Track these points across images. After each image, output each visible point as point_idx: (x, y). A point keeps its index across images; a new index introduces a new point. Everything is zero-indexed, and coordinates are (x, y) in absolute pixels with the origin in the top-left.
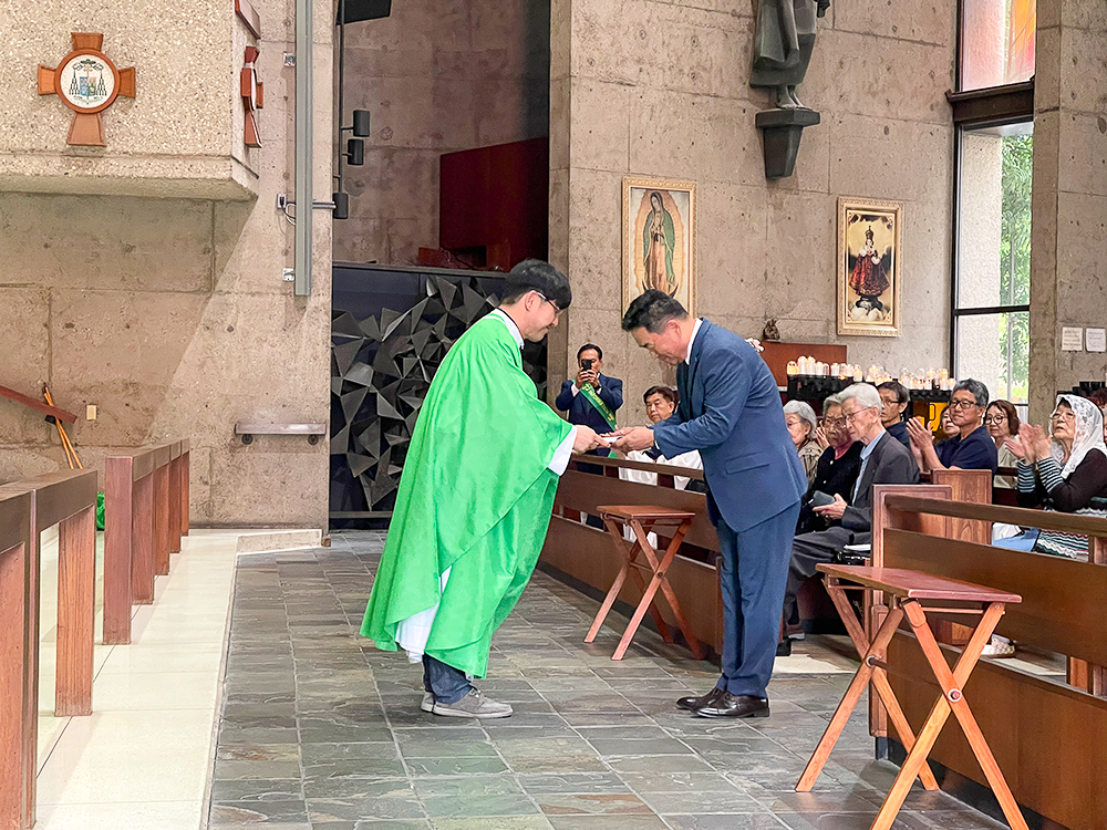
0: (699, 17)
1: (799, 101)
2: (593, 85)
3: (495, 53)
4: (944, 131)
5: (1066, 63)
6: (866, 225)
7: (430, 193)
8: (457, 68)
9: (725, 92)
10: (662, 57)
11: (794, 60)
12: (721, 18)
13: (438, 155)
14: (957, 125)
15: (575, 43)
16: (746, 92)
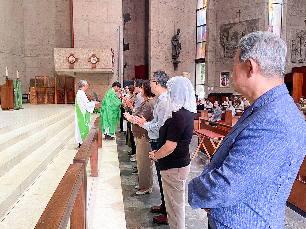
0: (166, 50)
1: (178, 60)
2: (154, 58)
3: (141, 54)
4: (195, 63)
5: (209, 55)
6: (186, 75)
7: (134, 71)
8: (136, 56)
9: (169, 59)
10: (162, 55)
11: (177, 55)
12: (169, 50)
13: (134, 66)
14: (196, 63)
15: (152, 53)
16: (171, 59)
